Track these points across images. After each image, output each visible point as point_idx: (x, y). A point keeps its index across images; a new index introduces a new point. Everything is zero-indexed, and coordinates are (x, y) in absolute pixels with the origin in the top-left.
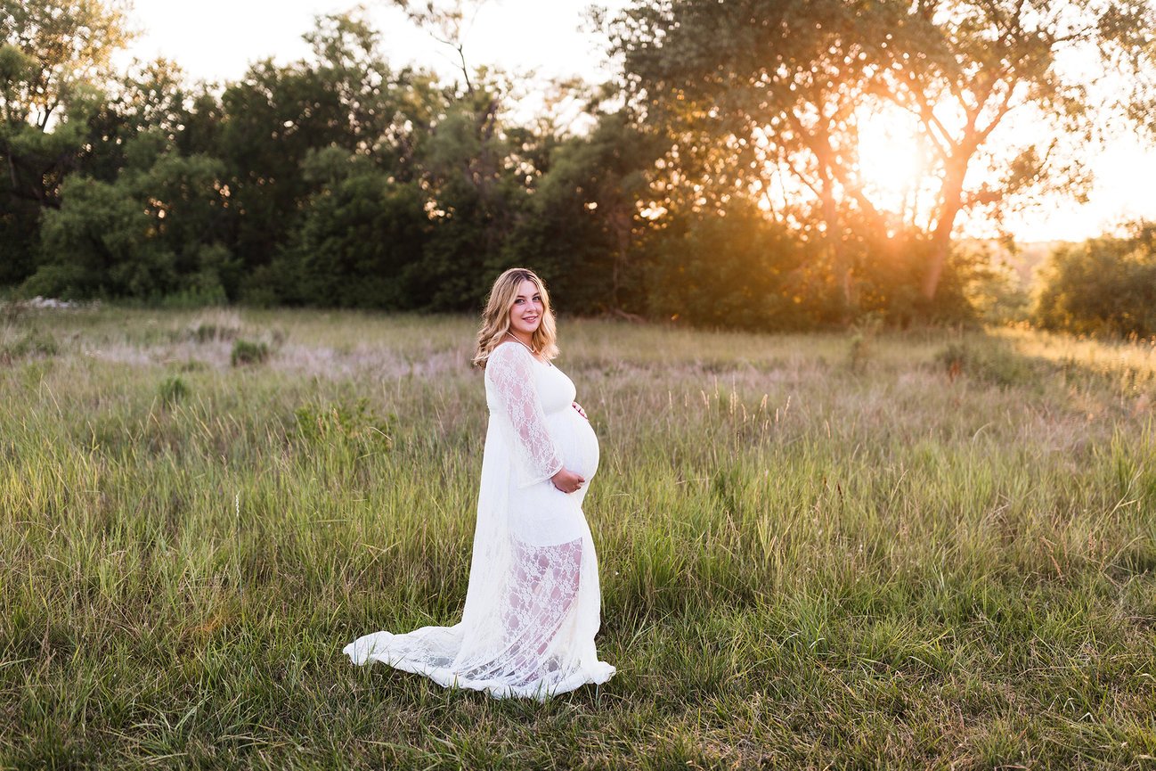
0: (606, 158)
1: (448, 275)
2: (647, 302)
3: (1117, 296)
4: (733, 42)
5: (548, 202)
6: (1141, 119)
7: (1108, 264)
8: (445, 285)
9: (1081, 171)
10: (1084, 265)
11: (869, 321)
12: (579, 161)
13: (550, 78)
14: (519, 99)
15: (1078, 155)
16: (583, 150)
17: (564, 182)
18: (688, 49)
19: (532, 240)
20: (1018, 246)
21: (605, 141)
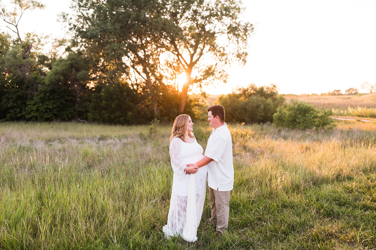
0: (72, 66)
1: (12, 108)
2: (88, 116)
3: (237, 111)
4: (112, 27)
5: (50, 81)
6: (240, 58)
7: (234, 101)
8: (11, 111)
9: (224, 73)
10: (227, 102)
11: (156, 121)
12: (61, 67)
13: (55, 38)
14: (43, 45)
15: (224, 68)
16: (63, 63)
17: (56, 74)
18: (97, 29)
19: (45, 94)
20: (207, 96)
21: (71, 60)
